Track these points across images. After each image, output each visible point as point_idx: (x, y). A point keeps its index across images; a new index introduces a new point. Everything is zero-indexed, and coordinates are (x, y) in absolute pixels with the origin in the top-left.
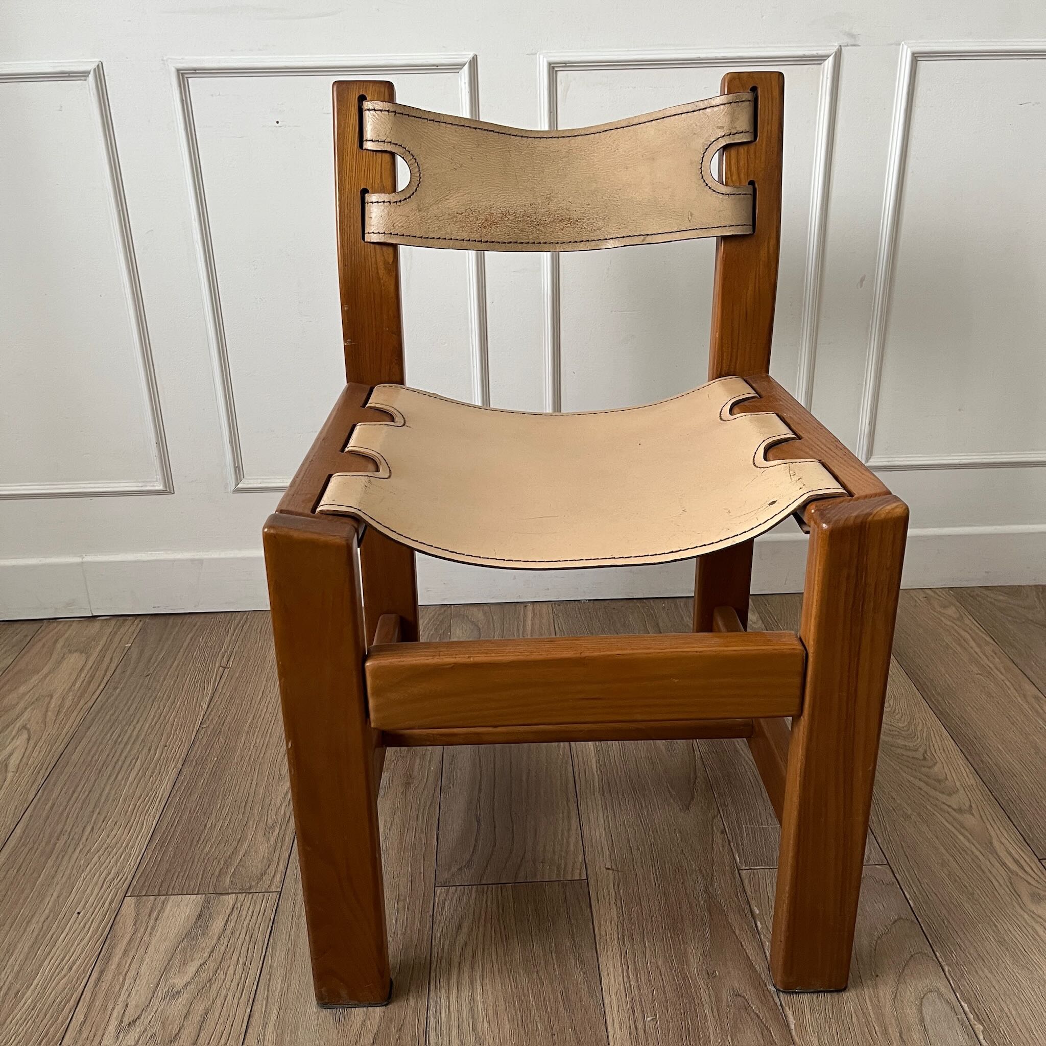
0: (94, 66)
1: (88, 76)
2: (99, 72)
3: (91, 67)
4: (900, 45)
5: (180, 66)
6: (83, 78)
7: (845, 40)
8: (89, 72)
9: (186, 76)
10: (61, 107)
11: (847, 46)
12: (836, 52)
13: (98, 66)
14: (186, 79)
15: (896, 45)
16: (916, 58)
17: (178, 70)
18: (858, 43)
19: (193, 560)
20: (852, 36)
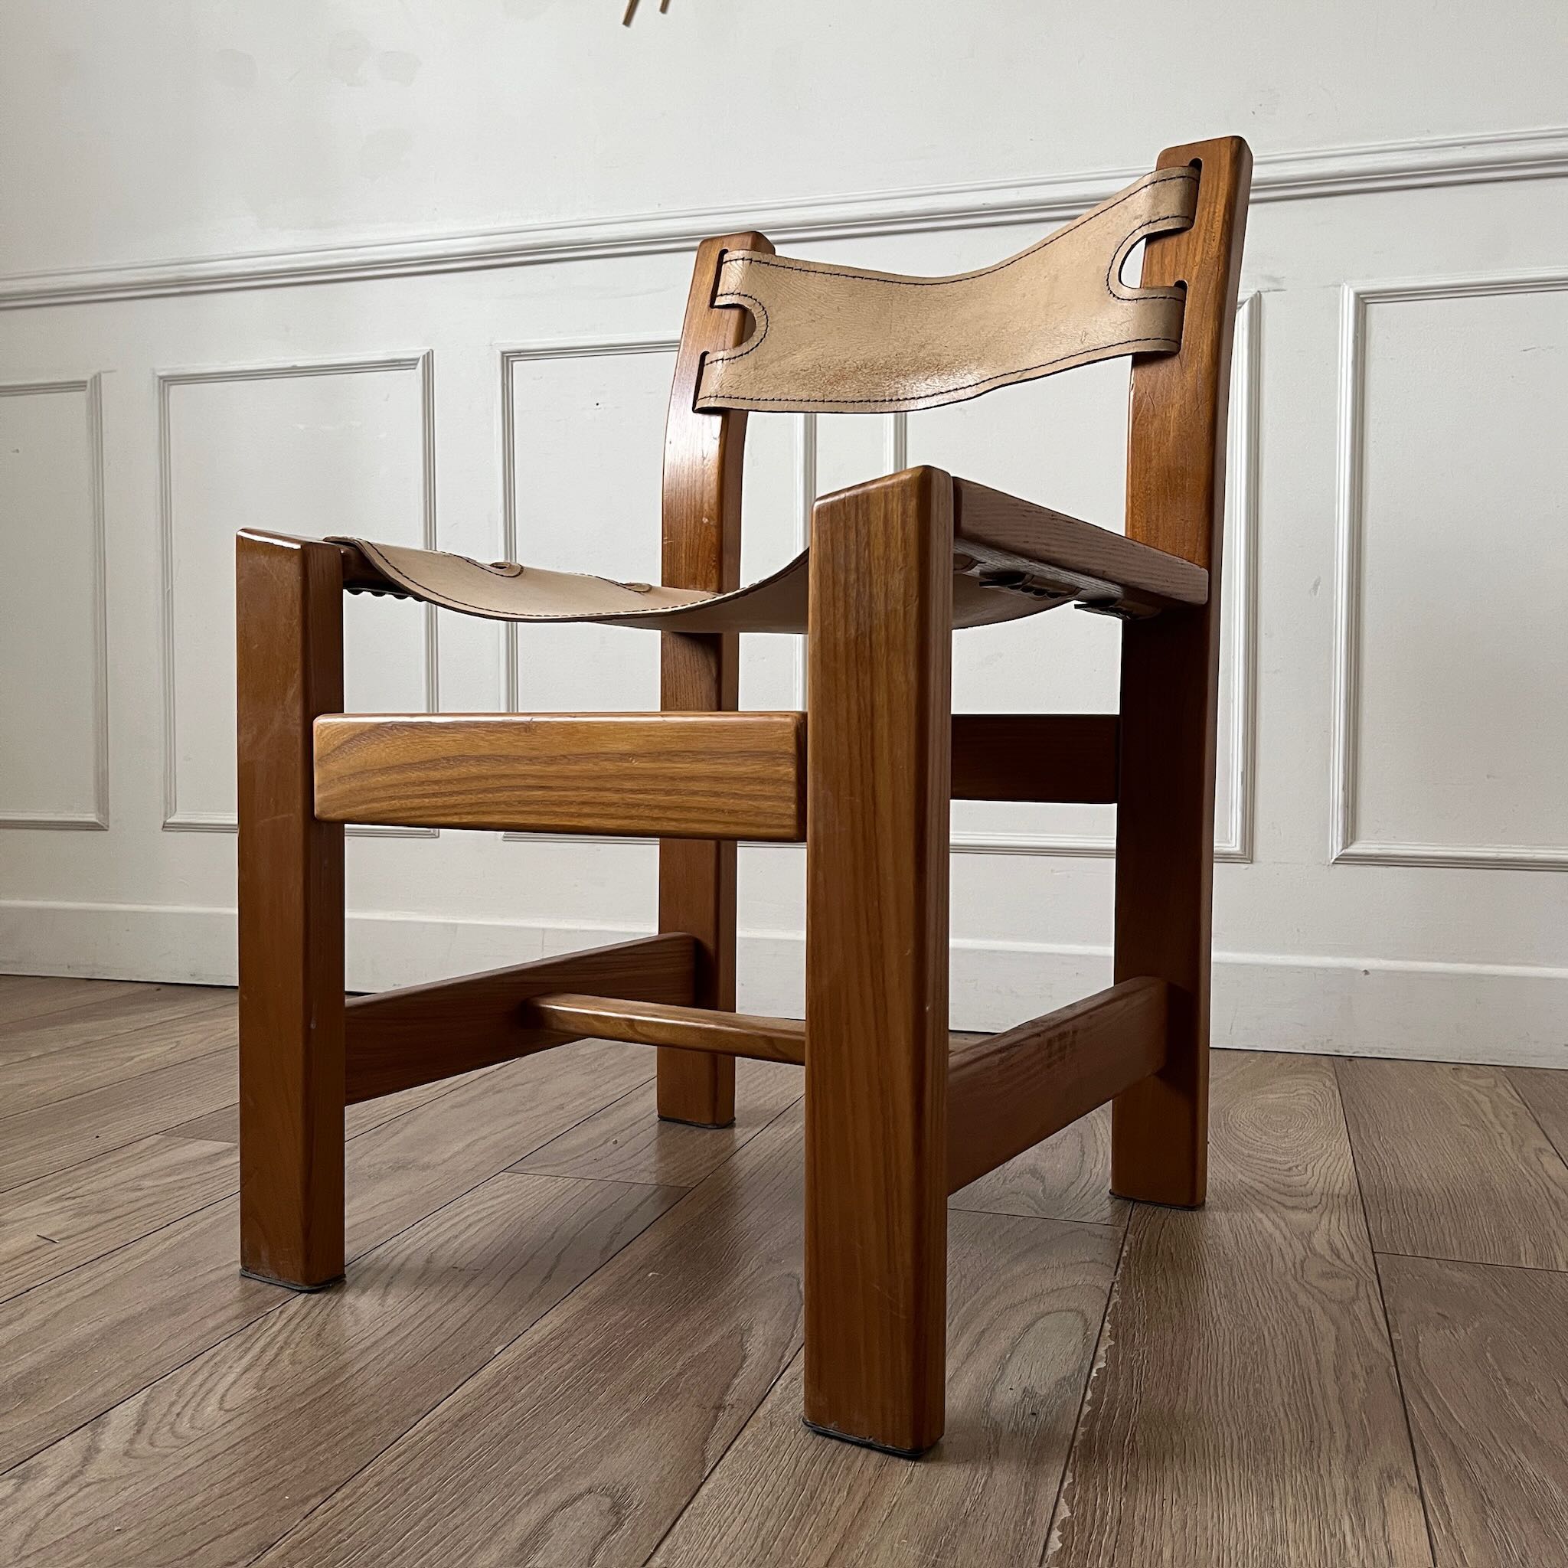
0: (425, 353)
1: (416, 364)
2: (428, 359)
3: (420, 355)
4: (1340, 286)
5: (505, 349)
6: (412, 367)
7: (1263, 286)
8: (418, 359)
9: (511, 359)
10: (388, 396)
11: (1269, 291)
12: (1252, 298)
13: (428, 353)
14: (510, 363)
15: (1335, 286)
16: (1363, 301)
17: (503, 353)
18: (1284, 287)
19: (445, 924)
20: (1275, 280)
